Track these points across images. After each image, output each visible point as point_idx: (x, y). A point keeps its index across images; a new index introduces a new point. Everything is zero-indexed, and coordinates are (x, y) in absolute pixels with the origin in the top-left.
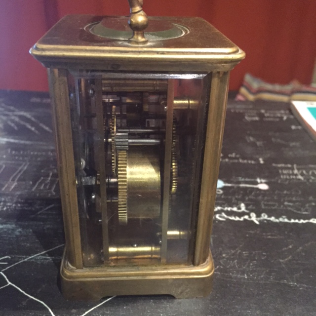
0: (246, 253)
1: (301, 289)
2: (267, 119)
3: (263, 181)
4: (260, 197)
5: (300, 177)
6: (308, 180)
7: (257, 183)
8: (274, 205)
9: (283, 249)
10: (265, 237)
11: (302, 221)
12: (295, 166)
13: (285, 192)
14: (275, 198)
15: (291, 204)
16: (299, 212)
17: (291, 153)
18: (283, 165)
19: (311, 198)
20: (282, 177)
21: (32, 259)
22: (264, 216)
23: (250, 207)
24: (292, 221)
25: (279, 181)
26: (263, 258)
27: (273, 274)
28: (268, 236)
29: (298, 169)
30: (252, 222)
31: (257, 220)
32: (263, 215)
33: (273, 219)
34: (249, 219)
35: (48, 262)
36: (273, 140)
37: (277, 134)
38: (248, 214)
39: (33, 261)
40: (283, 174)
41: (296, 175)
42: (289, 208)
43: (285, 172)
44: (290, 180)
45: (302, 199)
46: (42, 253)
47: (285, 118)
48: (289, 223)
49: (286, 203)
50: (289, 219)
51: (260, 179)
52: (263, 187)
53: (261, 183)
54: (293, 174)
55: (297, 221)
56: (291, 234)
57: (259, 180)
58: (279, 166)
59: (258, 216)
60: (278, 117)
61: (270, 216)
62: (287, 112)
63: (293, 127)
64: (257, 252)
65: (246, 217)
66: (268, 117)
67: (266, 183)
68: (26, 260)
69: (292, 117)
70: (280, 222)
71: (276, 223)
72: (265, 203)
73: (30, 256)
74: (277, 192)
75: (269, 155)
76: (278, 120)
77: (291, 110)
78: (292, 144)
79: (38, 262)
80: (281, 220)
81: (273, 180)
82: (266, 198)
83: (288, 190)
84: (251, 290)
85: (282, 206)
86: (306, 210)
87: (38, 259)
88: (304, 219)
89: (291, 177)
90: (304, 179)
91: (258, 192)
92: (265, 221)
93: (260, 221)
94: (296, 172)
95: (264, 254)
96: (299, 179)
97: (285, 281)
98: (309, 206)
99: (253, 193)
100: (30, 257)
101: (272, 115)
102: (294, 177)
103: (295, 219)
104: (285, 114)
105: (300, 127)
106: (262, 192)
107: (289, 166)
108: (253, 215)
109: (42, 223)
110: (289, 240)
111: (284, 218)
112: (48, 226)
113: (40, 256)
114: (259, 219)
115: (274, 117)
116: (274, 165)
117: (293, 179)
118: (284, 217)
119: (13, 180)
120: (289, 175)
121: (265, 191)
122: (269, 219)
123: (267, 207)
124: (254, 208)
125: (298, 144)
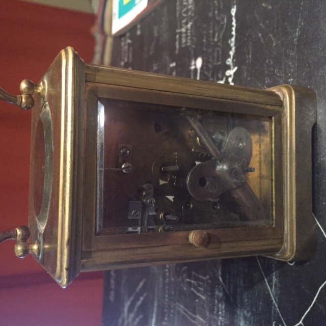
0: (267, 80)
1: (303, 24)
2: (131, 60)
3: (193, 63)
4: (210, 66)
5: (189, 26)
6: (192, 18)
7: (196, 69)
8: (218, 52)
9: (263, 42)
10: (250, 60)
11: (234, 23)
12: (178, 31)
13: (204, 41)
14: (210, 50)
15: (217, 35)
16: (225, 26)
17: (165, 35)
18: (177, 43)
19: (210, 15)
20: (189, 44)
21: (275, 300)
22: (229, 61)
23: (220, 76)
24: (234, 33)
25: (194, 46)
26: (272, 63)
27: (288, 52)
28: (249, 57)
29: (181, 27)
30: (235, 74)
31: (233, 69)
32: (228, 63)
33: (232, 53)
34: (232, 77)
35: (278, 282)
36: (151, 53)
37: (146, 49)
38: (227, 77)
39: (278, 298)
40: (186, 43)
41: (187, 30)
42: (221, 36)
43: (184, 40)
44: (192, 35)
45: (212, 23)
46: (269, 288)
47: (129, 41)
48: (236, 36)
49: (216, 40)
50: (232, 36)
51: (191, 66)
52: (199, 63)
53: (195, 65)
54: (186, 33)
55: (234, 29)
56: (247, 34)
57: (193, 68)
58: (177, 46)
59: (228, 68)
60: (129, 48)
61: (229, 56)
62: (123, 39)
63: (139, 33)
64: (265, 69)
65: (230, 80)
66: (128, 58)
67: (195, 60)
68: (276, 306)
69: (128, 35)
70: (235, 45)
71: (236, 49)
72: (215, 60)
73: (272, 301)
74: (204, 49)
75: (167, 58)
76: (131, 49)
77: (121, 35)
78: (156, 34)
79: (279, 292)
80: (232, 45)
81: (192, 53)
82: (211, 60)
83: (203, 38)
84: (305, 74)
85: (219, 44)
86: (223, 19)
87: (276, 293)
88: (232, 21)
89: (189, 34)
90: (190, 21)
91: (205, 68)
92: (235, 60)
93: (234, 66)
94: (183, 30)
95: (267, 62)
96: (192, 27)
97: (295, 40)
98: (219, 16)
99: (206, 73)
100: (274, 301)
101: (127, 54)
102: (189, 31)
103: (232, 31)
104: (125, 41)
105: (139, 26)
106: (205, 63)
107: (178, 37)
108: (229, 73)
109: (238, 289)
110: (254, 37)
111: (231, 42)
112: (242, 283)
113: (273, 291)
114: (232, 67)
115: (128, 52)
116: (177, 52)
117: (191, 33)
118: (229, 42)
119: (194, 319)
120: (187, 36)
121: (203, 61)
122: (232, 57)
123: (220, 59)
124: (221, 72)
125: (156, 28)
